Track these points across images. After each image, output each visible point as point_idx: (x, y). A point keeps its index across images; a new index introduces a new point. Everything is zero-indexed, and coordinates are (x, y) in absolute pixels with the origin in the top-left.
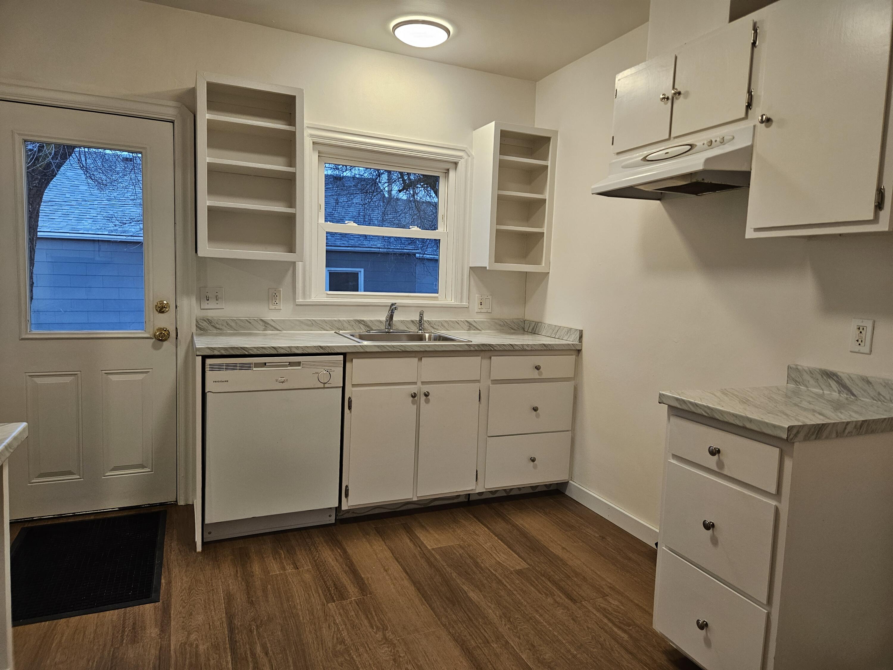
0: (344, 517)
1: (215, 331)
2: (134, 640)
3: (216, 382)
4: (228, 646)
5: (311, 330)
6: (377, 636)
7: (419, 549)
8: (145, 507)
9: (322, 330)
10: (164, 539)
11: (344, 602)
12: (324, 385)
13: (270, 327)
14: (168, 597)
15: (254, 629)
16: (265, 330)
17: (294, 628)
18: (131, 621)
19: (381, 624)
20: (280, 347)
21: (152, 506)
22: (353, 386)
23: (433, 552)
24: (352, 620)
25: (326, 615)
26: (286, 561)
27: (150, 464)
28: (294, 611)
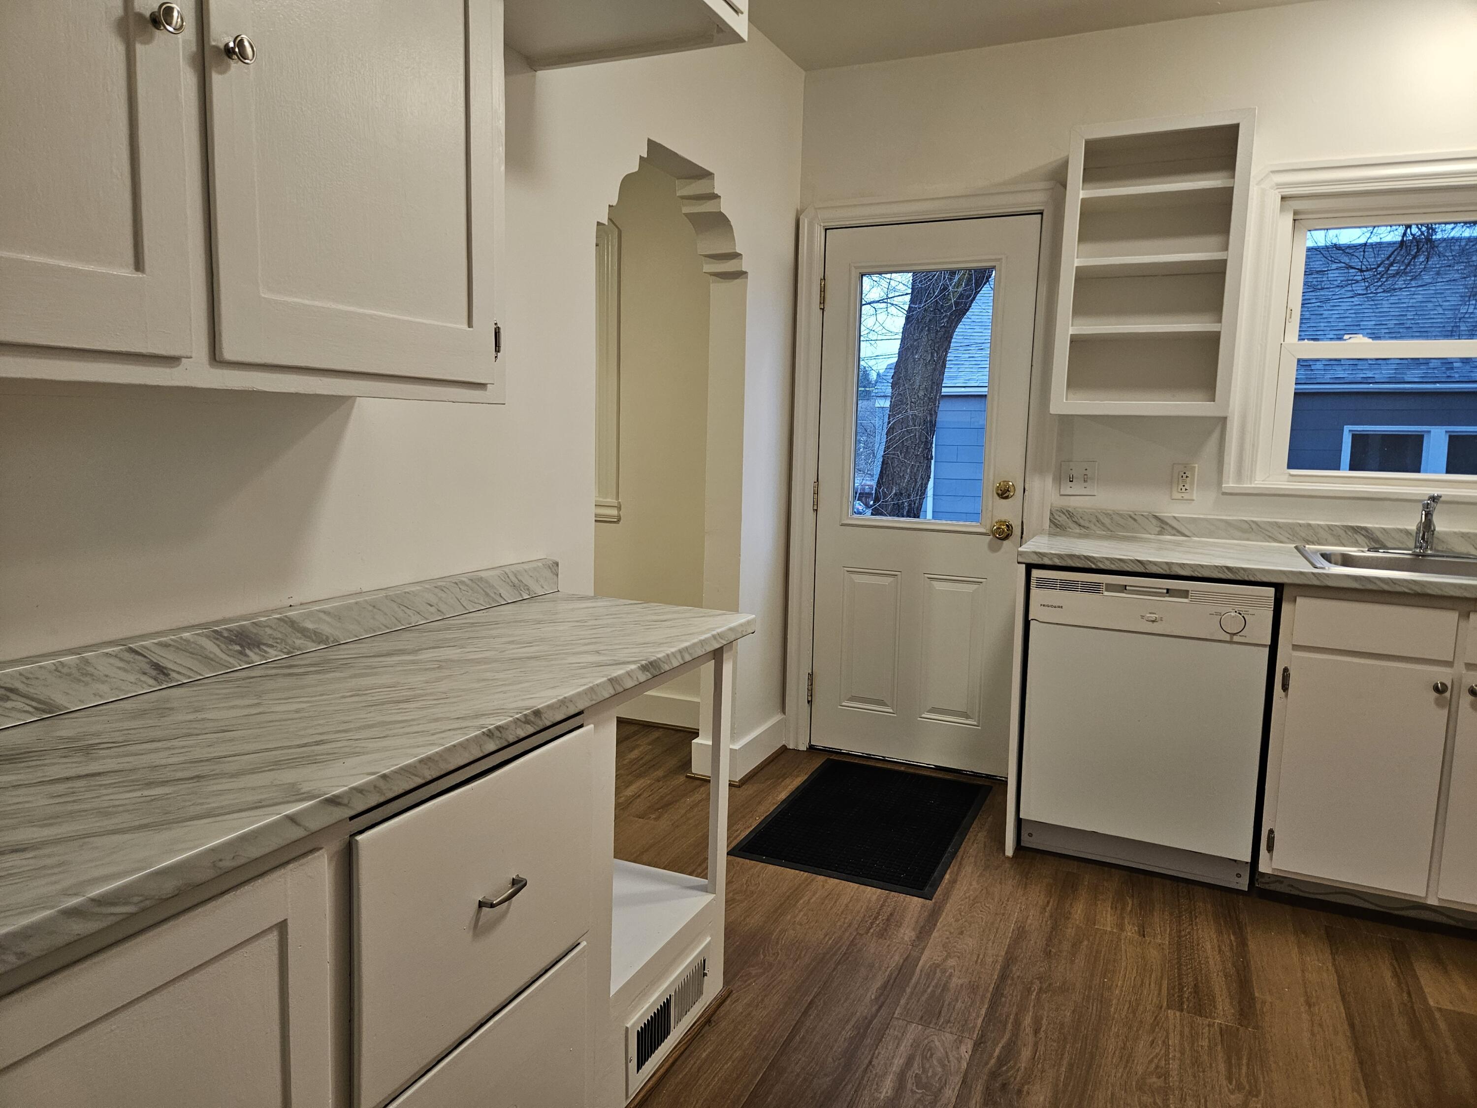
0: (1271, 888)
1: (1078, 530)
2: (882, 934)
3: (1044, 606)
4: (989, 995)
5: (1248, 540)
6: (1232, 1097)
7: (1405, 995)
8: (967, 774)
9: (1270, 540)
10: (972, 824)
11: (1199, 1020)
12: (1232, 638)
13: (1169, 529)
14: (944, 900)
15: (1035, 989)
16: (1160, 533)
17: (1094, 1016)
18: (889, 909)
19: (1249, 1082)
20: (1150, 562)
21: (976, 775)
22: (1296, 647)
23: (1437, 1015)
24: (1198, 1052)
25: (1156, 1022)
26: (1131, 918)
27: (977, 714)
28: (1106, 994)
